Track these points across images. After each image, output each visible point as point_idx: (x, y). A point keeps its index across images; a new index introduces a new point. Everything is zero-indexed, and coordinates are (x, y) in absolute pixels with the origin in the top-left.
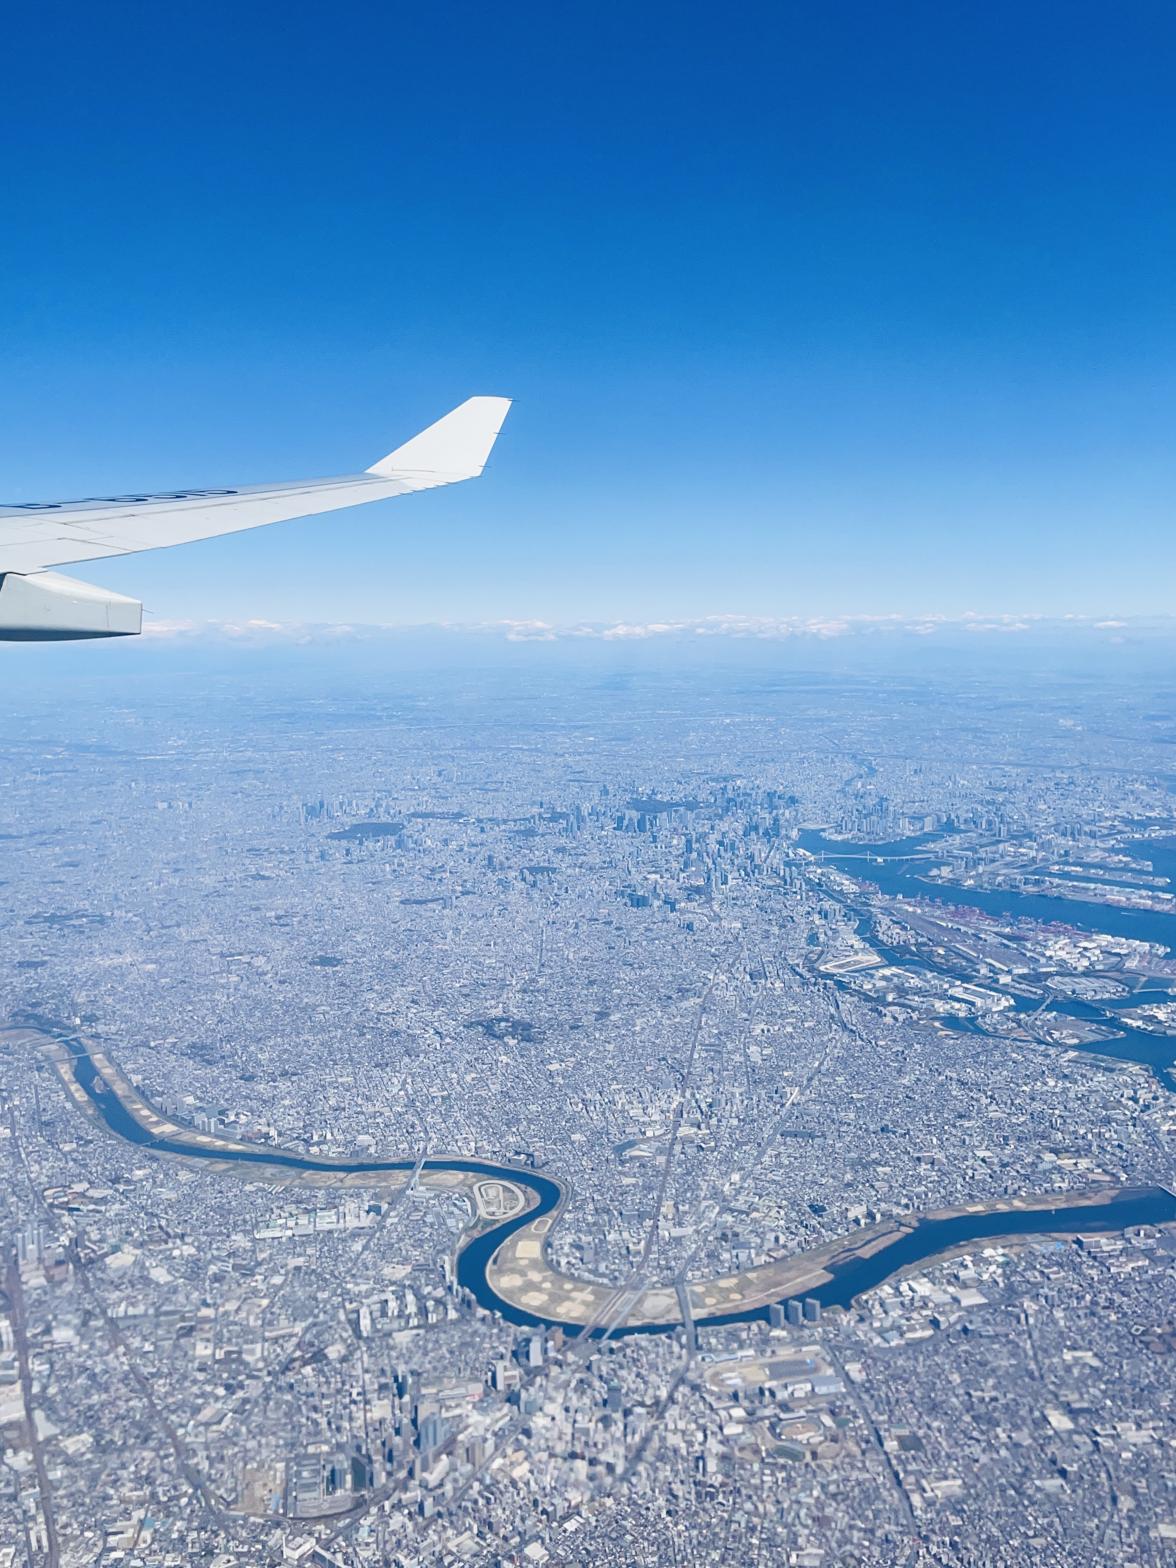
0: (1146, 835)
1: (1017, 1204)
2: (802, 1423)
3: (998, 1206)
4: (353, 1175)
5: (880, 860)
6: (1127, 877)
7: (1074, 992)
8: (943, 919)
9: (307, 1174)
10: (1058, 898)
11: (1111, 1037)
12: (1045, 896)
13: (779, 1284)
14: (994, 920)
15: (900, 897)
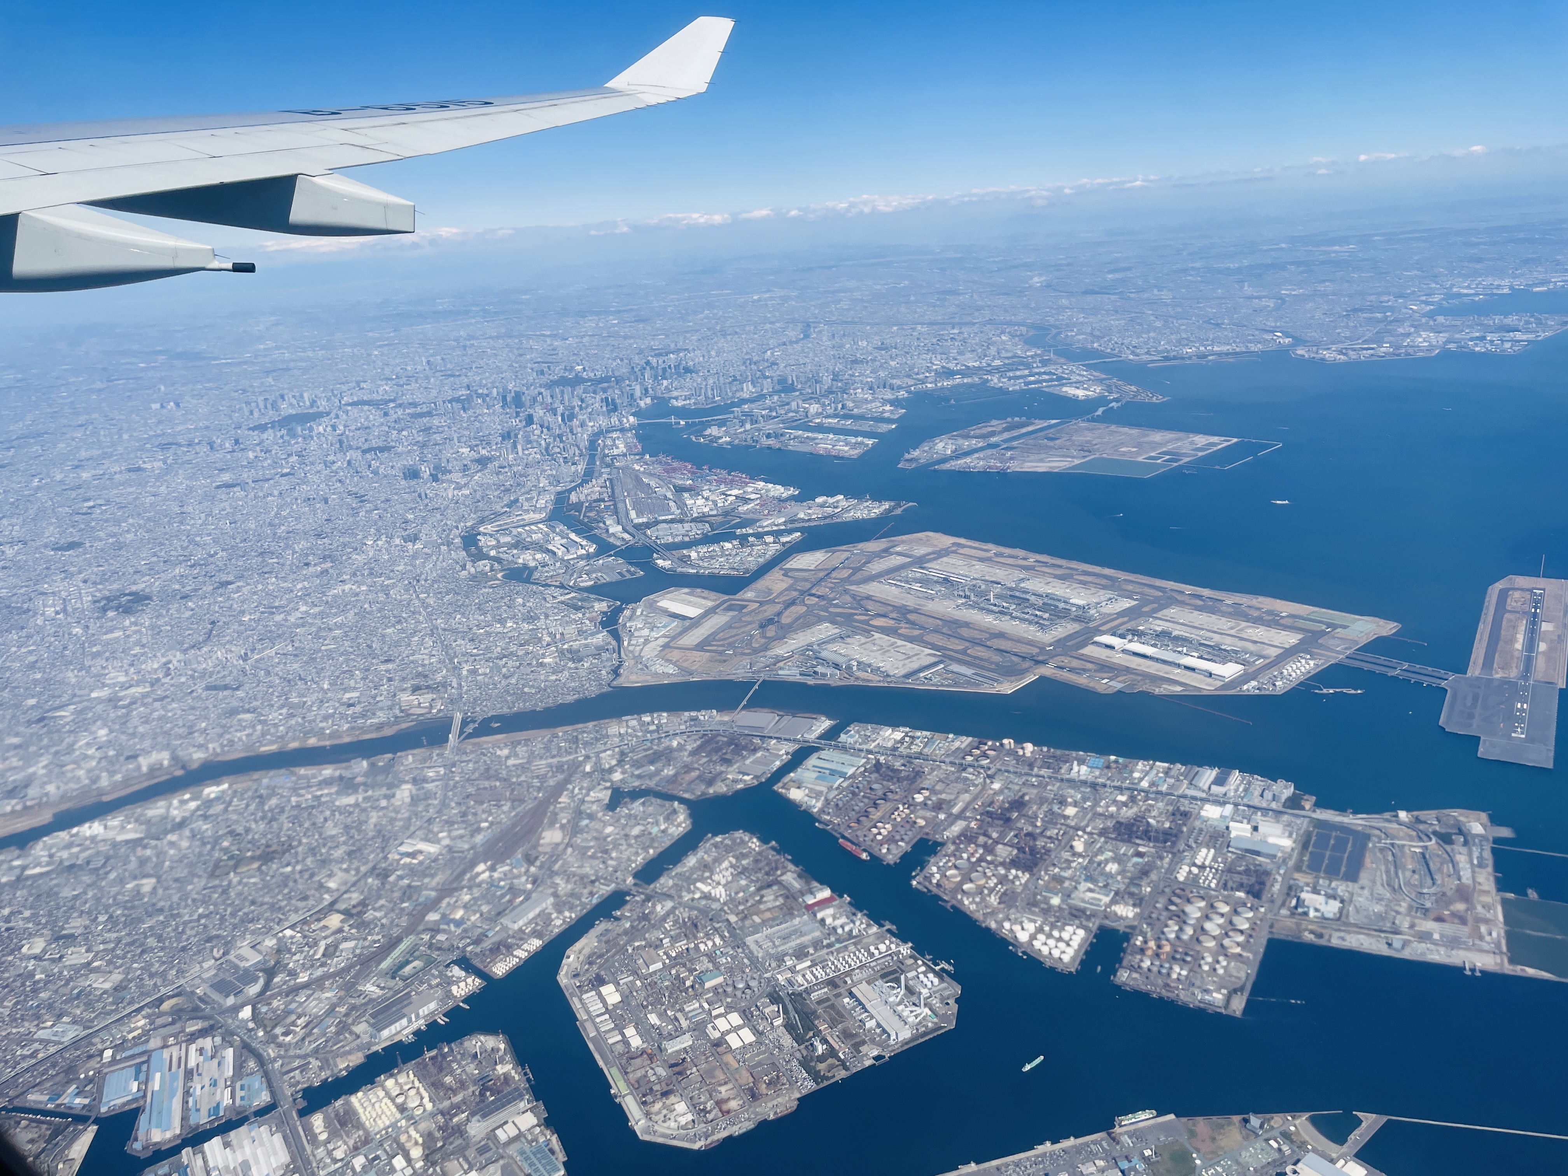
5: (682, 423)
6: (866, 426)
7: (657, 538)
8: (651, 475)
11: (628, 577)
12: (769, 448)
14: (692, 474)
15: (648, 457)
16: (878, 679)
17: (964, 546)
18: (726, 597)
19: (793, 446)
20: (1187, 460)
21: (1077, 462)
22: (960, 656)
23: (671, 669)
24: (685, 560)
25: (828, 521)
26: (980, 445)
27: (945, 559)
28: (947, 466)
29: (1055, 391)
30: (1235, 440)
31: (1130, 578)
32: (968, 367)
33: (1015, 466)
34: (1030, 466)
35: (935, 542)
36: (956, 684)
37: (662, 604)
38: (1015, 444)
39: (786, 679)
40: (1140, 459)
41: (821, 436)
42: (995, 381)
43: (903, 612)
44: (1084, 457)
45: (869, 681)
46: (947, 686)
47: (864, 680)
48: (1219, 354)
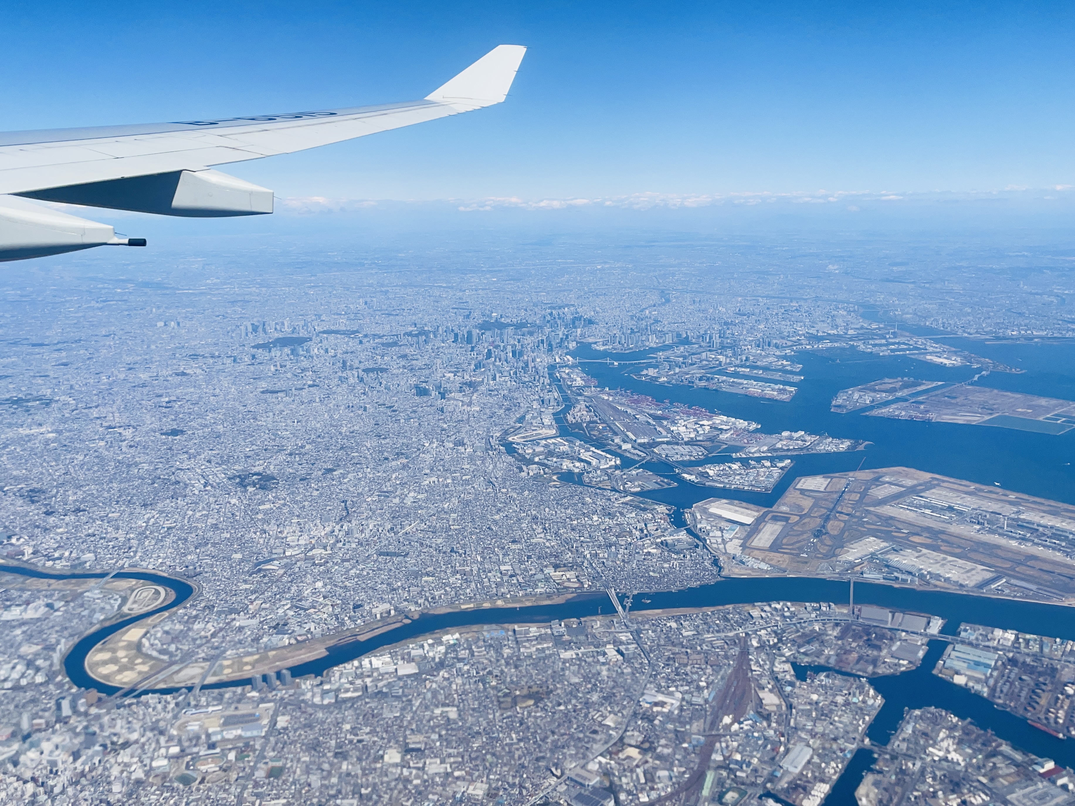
0: (815, 347)
1: (500, 603)
2: (212, 758)
3: (484, 605)
4: (61, 582)
5: (616, 363)
6: (778, 376)
7: (667, 456)
8: (622, 404)
9: (30, 581)
10: (716, 390)
11: (666, 486)
12: (708, 389)
13: (285, 659)
14: (657, 405)
15: (607, 389)
16: (954, 587)
17: (944, 481)
18: (766, 509)
19: (725, 388)
21: (987, 418)
22: (1010, 572)
23: (764, 566)
24: (705, 475)
25: (805, 452)
26: (891, 398)
27: (933, 490)
28: (875, 413)
29: (921, 358)
33: (933, 417)
34: (947, 418)
35: (916, 476)
36: (1027, 597)
37: (713, 510)
38: (920, 399)
39: (872, 581)
41: (745, 382)
43: (934, 533)
44: (991, 414)
45: (948, 589)
46: (1018, 597)
47: (943, 588)
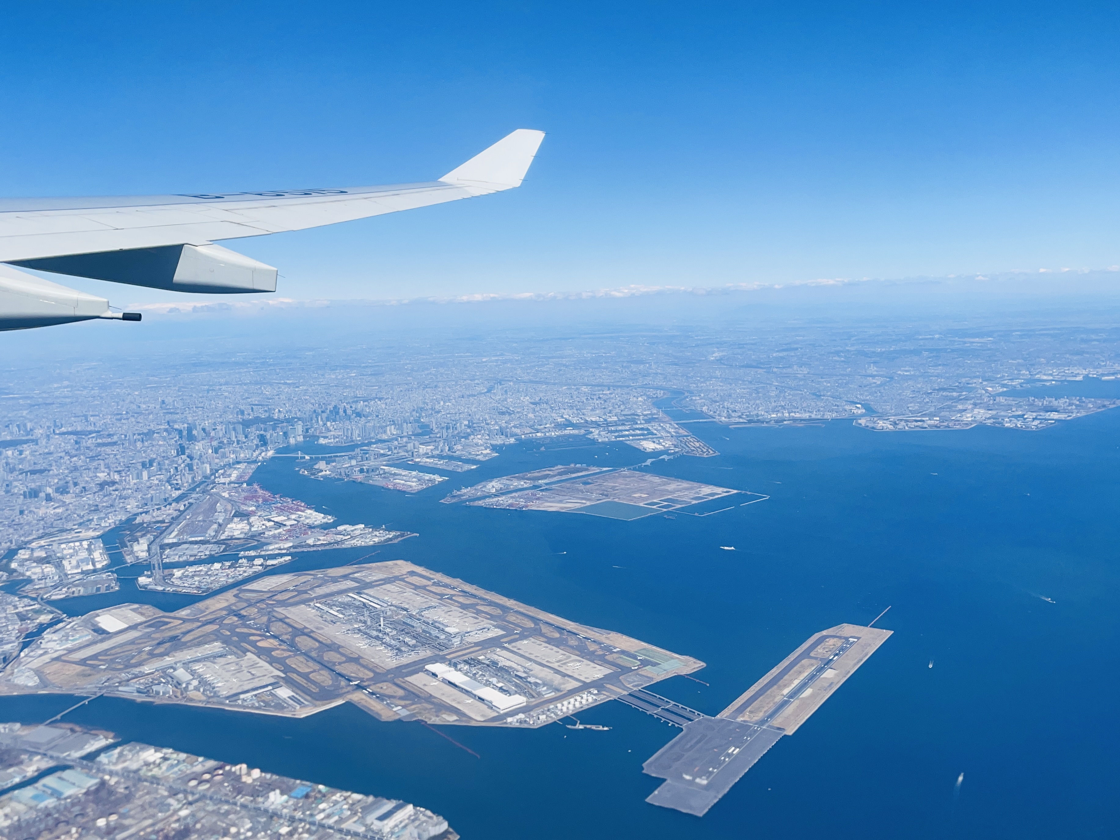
5: (307, 457)
17: (415, 575)
18: (162, 614)
19: (374, 480)
20: (679, 506)
21: (588, 504)
22: (297, 679)
23: (32, 681)
24: (166, 578)
25: (327, 547)
26: (525, 486)
29: (634, 444)
30: (735, 491)
31: (521, 610)
32: (586, 421)
35: (396, 570)
37: (99, 618)
38: (553, 486)
39: (122, 695)
40: (641, 505)
41: (405, 473)
42: (595, 434)
44: (598, 500)
48: (795, 420)
